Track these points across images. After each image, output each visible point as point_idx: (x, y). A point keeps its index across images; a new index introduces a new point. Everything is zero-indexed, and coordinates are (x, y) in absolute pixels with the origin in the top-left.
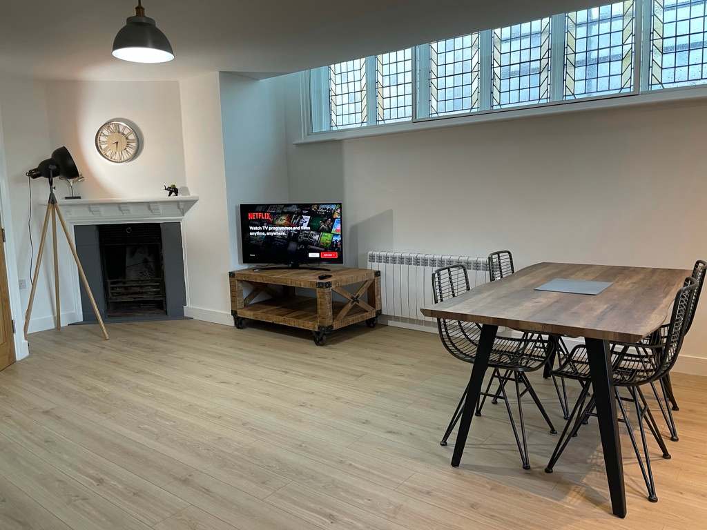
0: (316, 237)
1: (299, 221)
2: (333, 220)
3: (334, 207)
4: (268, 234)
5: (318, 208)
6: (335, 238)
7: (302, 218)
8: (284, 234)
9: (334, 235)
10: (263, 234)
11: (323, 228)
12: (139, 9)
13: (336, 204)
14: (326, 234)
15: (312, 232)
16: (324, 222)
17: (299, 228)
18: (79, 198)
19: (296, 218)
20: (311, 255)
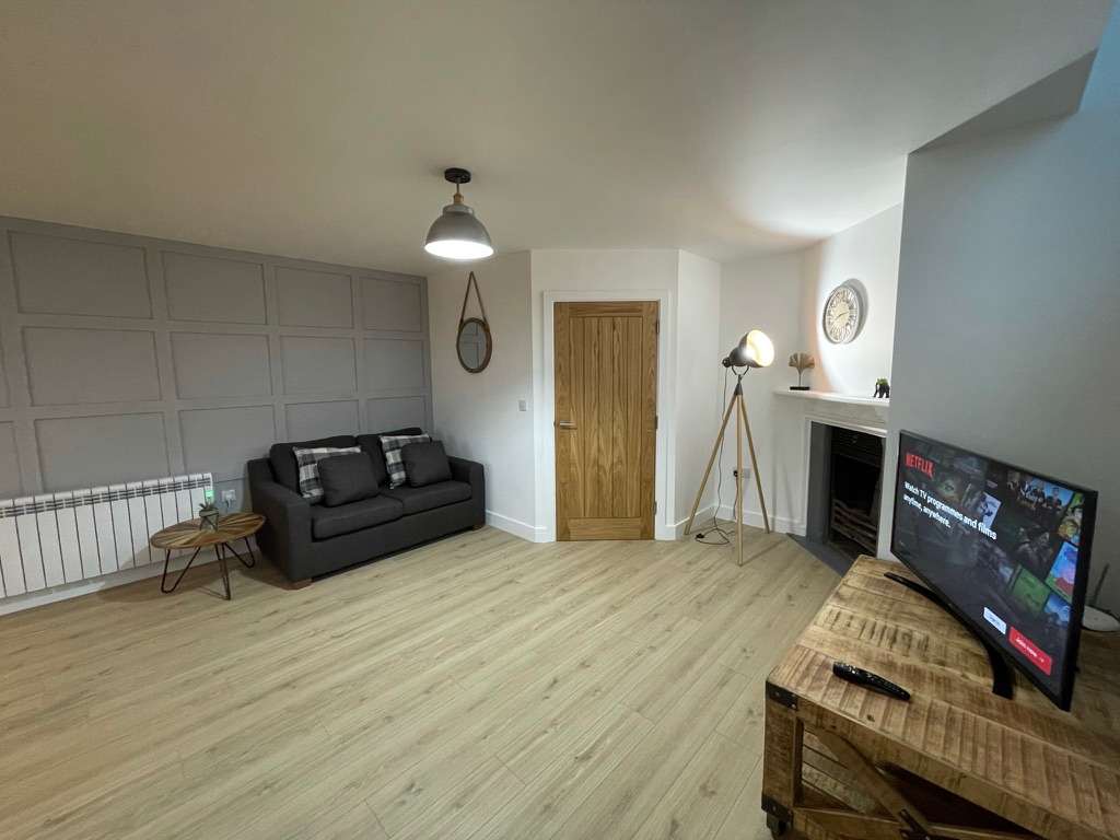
0: (1007, 572)
1: (977, 505)
2: (1058, 542)
3: (1064, 497)
4: (926, 510)
5: (1022, 484)
6: (1052, 607)
7: (983, 499)
8: (947, 523)
9: (1052, 594)
10: (919, 506)
11: (1025, 552)
12: (457, 197)
13: (1076, 489)
14: (1032, 579)
15: (998, 551)
16: (1033, 535)
17: (974, 524)
18: (807, 389)
19: (971, 494)
20: (988, 614)
